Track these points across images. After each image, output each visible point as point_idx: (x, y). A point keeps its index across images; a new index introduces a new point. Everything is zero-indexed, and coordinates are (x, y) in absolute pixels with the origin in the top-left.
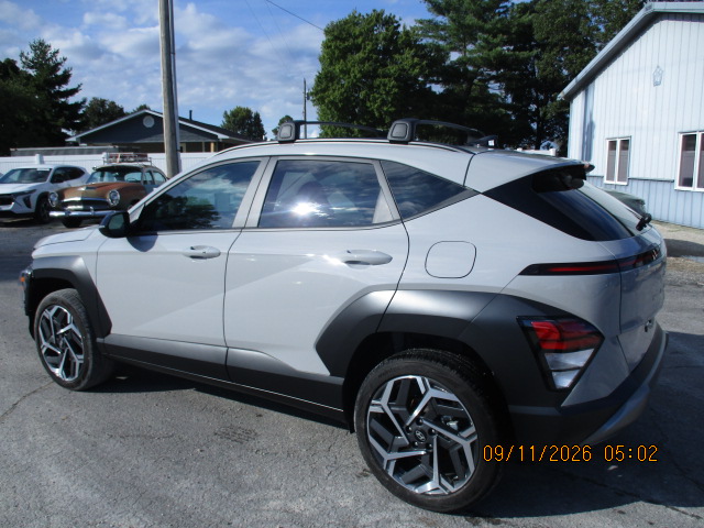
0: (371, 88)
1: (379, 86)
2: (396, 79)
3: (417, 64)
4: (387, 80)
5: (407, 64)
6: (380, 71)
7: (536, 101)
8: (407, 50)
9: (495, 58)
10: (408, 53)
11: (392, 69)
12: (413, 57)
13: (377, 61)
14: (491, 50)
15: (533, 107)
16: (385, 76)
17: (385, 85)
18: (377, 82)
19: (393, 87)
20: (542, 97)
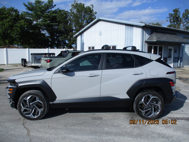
0: (12, 30)
1: (15, 30)
2: (20, 28)
3: (26, 24)
4: (17, 28)
5: (22, 24)
6: (15, 25)
7: (56, 36)
8: (22, 20)
9: (47, 24)
10: (22, 21)
11: (18, 25)
12: (25, 22)
13: (13, 22)
14: (45, 22)
15: (56, 37)
16: (16, 27)
17: (17, 29)
18: (14, 28)
19: (19, 30)
20: (58, 35)
